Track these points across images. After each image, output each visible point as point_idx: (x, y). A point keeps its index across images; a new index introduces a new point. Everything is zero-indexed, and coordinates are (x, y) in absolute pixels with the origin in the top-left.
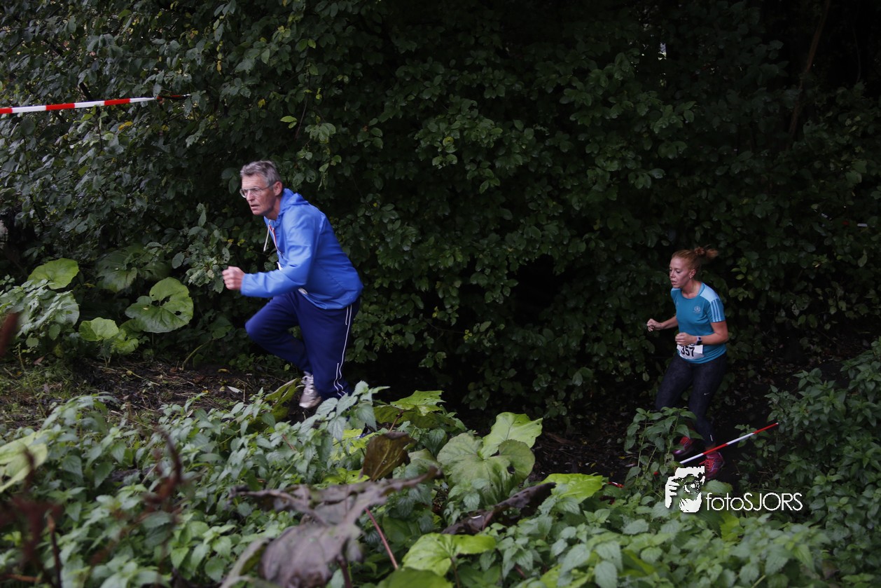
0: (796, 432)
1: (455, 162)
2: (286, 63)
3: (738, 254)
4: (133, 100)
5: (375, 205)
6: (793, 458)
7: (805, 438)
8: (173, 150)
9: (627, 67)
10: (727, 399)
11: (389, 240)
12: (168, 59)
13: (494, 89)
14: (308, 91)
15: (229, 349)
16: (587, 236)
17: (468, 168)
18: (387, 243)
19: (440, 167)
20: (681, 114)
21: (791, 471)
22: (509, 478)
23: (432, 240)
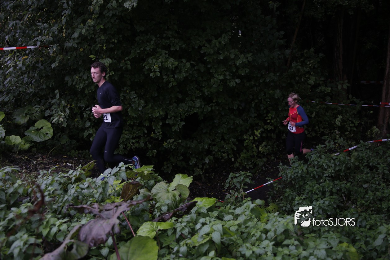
0: (289, 180)
1: (159, 75)
2: (92, 34)
3: (268, 112)
4: (28, 47)
5: (127, 91)
6: (288, 190)
7: (292, 182)
8: (45, 68)
9: (227, 39)
10: (264, 168)
11: (133, 105)
12: (43, 31)
13: (175, 46)
14: (100, 45)
15: (67, 148)
16: (211, 104)
17: (164, 77)
18: (132, 107)
19: (153, 77)
20: (247, 58)
21: (287, 195)
22: (179, 199)
23: (150, 106)
